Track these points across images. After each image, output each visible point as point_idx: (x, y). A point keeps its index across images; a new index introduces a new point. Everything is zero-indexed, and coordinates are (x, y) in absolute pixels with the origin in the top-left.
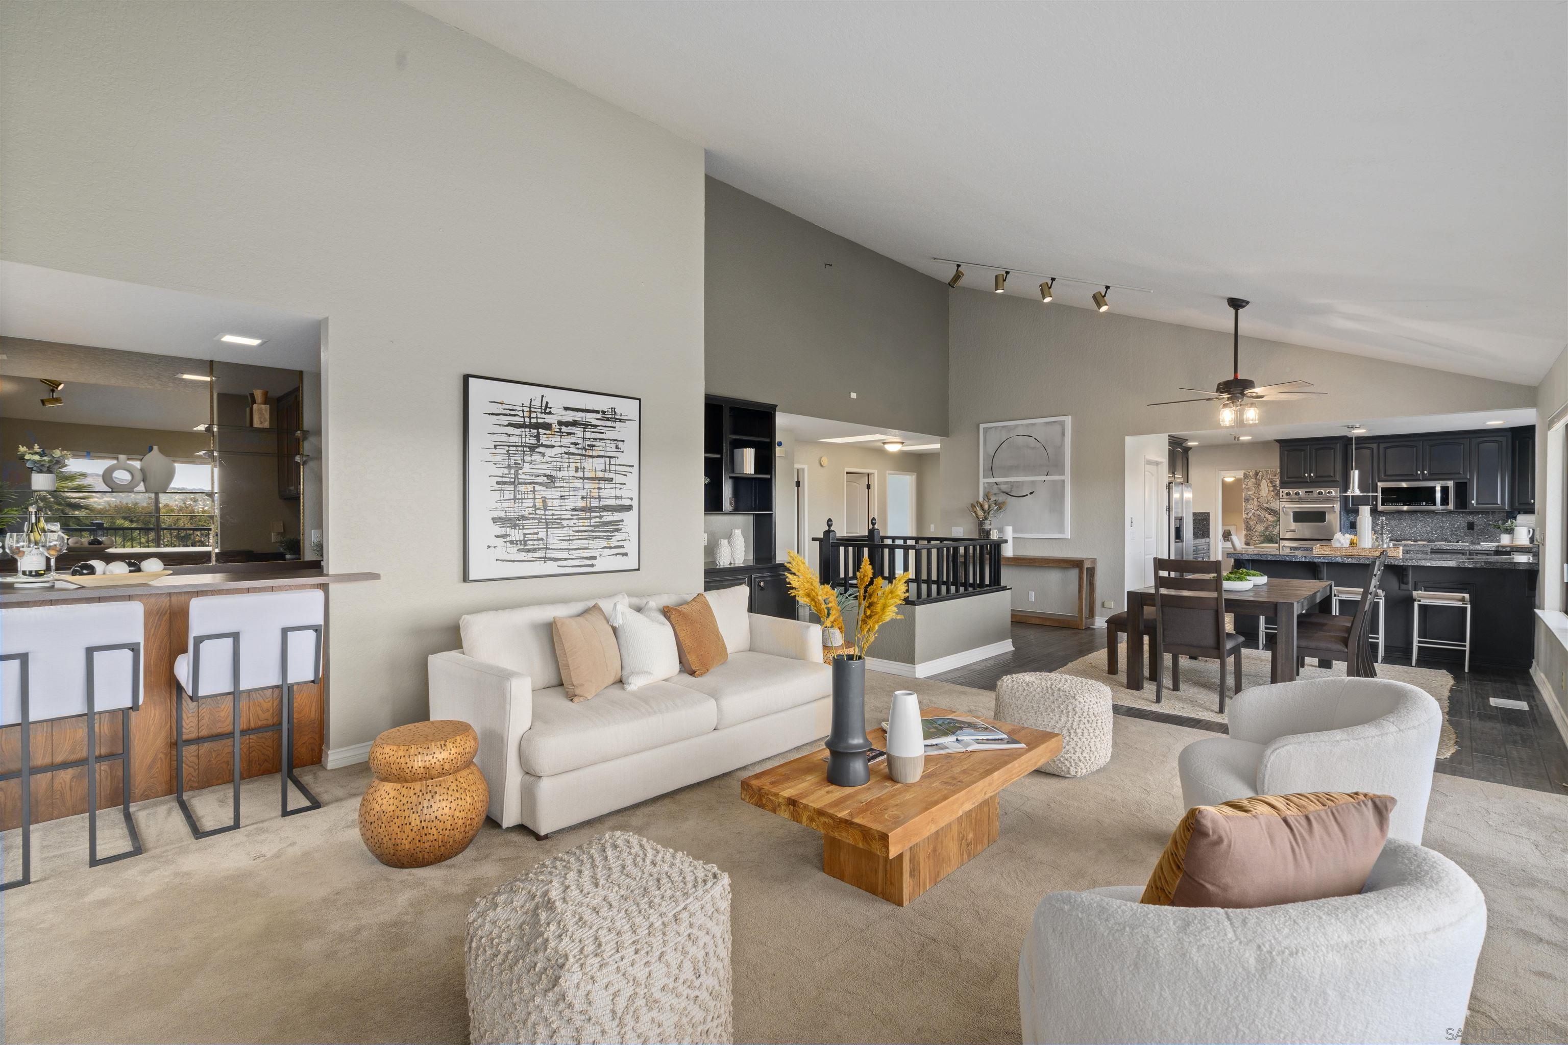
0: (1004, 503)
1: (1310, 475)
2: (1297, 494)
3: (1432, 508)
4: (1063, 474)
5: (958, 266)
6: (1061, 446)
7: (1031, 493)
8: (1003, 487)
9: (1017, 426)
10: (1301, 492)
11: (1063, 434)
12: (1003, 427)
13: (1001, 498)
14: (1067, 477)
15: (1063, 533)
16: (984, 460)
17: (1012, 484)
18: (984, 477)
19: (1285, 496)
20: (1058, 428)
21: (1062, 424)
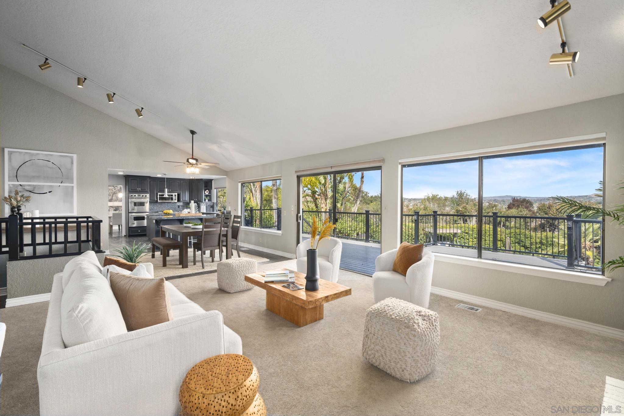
0: (29, 197)
1: (139, 189)
2: (135, 196)
3: (172, 201)
4: (73, 183)
5: (47, 59)
6: (71, 169)
7: (49, 192)
8: (27, 188)
9: (38, 154)
10: (137, 195)
11: (72, 163)
12: (26, 153)
13: (26, 194)
14: (75, 185)
15: (73, 213)
16: (9, 171)
17: (35, 187)
18: (9, 181)
19: (131, 196)
20: (69, 160)
21: (72, 158)
